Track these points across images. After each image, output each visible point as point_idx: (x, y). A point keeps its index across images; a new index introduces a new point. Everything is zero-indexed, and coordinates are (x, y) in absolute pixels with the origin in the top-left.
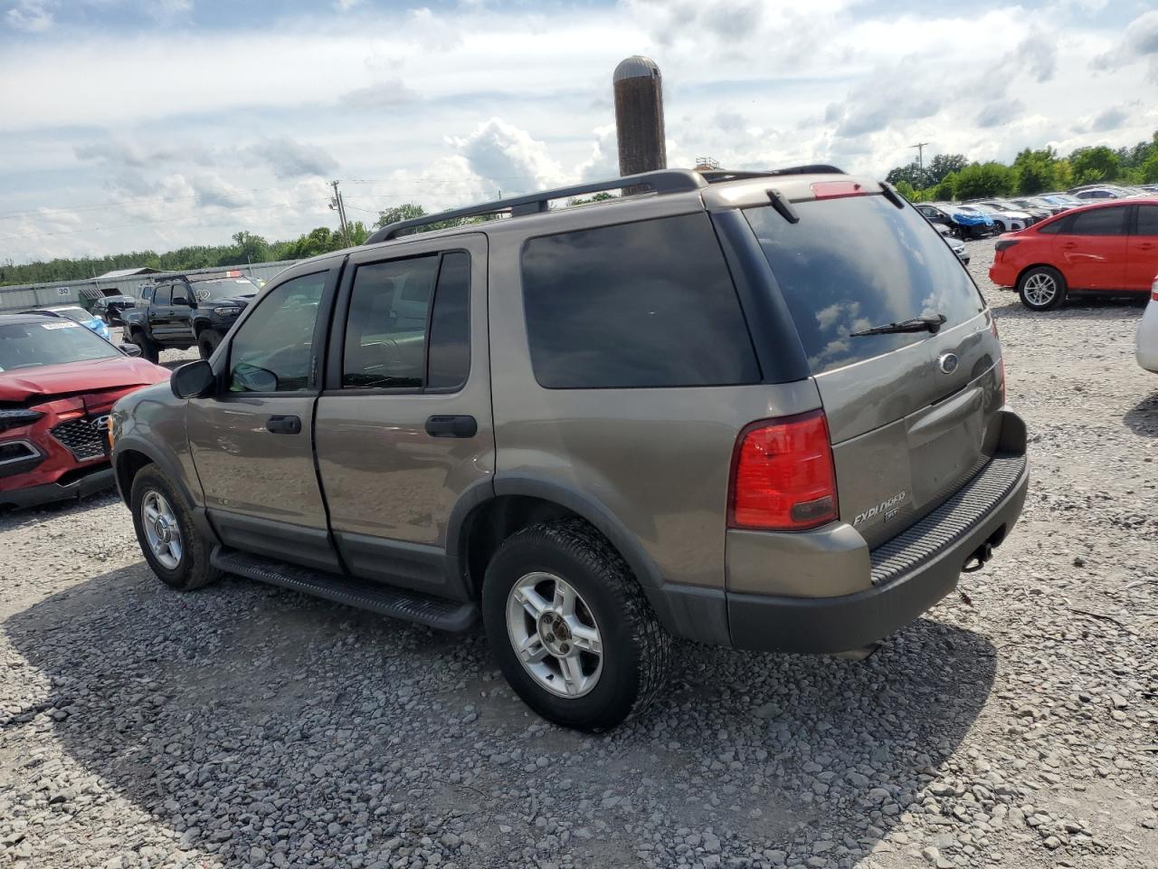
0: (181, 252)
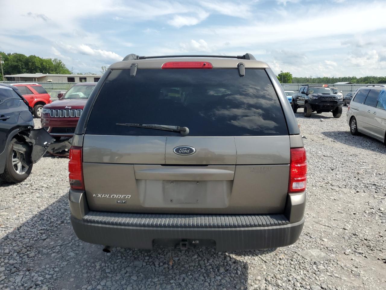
0: (365, 78)
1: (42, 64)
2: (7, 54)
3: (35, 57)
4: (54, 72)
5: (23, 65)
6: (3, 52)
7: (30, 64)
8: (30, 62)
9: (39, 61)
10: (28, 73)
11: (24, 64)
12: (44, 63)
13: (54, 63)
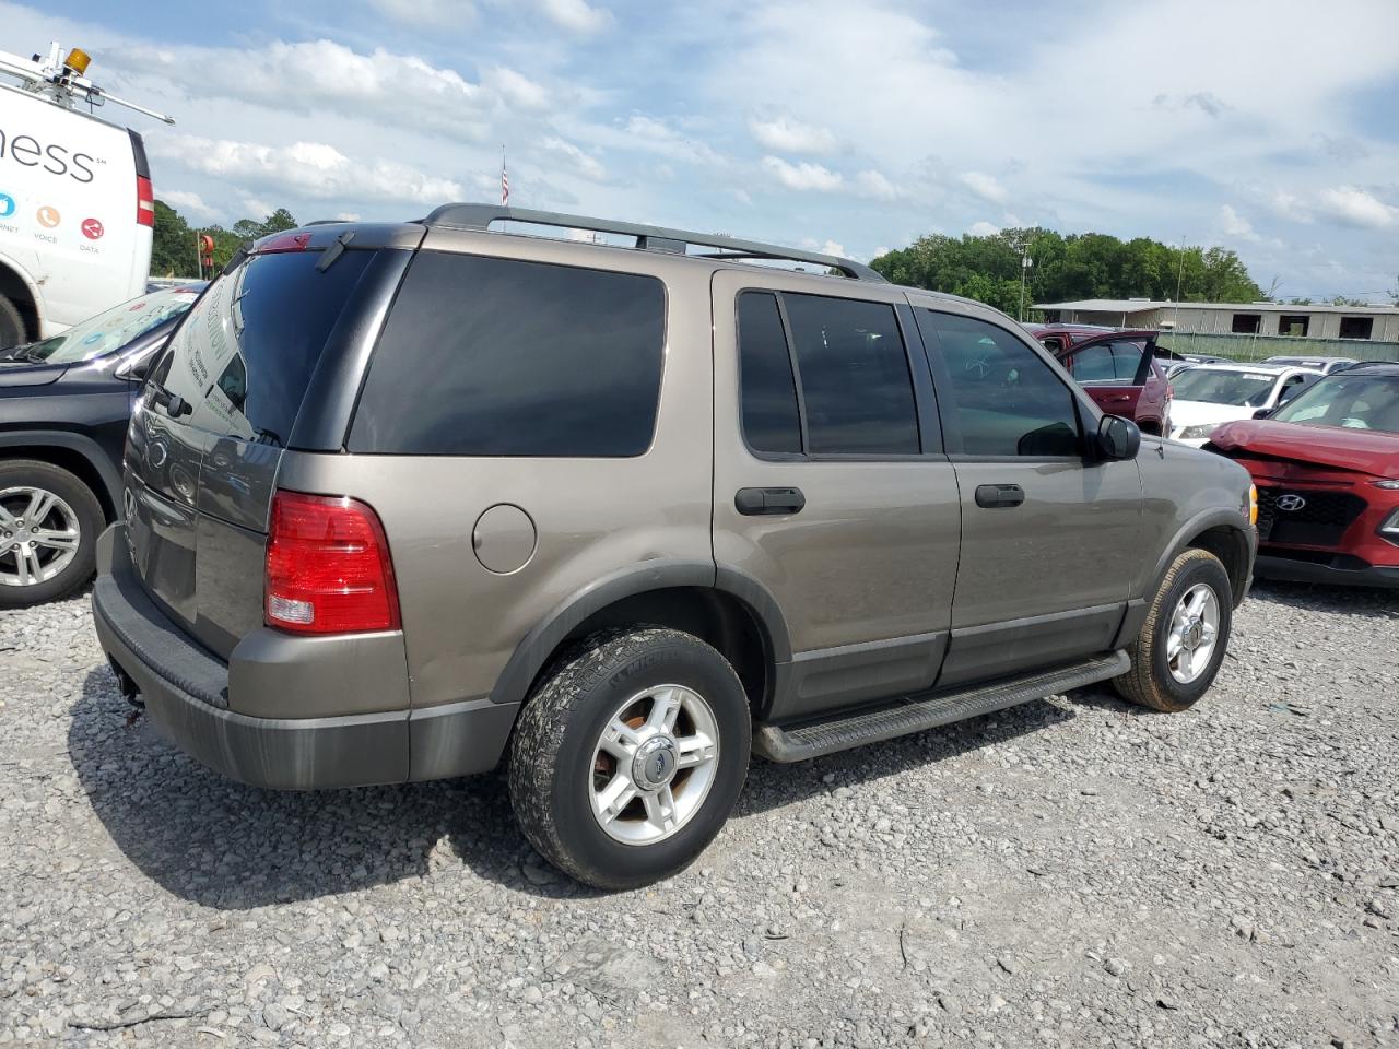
1: (1164, 267)
2: (1063, 238)
3: (1147, 242)
4: (1201, 295)
5: (1103, 272)
6: (1055, 232)
7: (1126, 267)
8: (1127, 261)
9: (1158, 257)
10: (1113, 297)
11: (1107, 269)
12: (1173, 265)
13: (1207, 263)
